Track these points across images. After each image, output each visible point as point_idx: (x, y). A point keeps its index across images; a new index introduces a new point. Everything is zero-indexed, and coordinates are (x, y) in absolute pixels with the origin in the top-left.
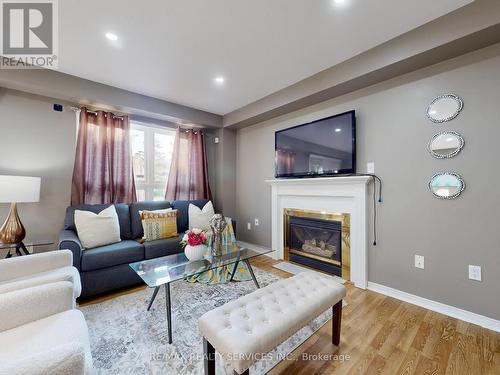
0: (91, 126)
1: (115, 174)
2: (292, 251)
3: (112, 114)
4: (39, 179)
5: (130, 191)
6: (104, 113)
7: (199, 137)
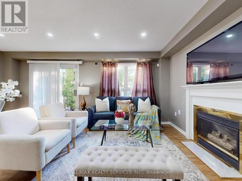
0: (105, 68)
1: (112, 85)
2: (199, 136)
3: (111, 62)
4: (89, 88)
5: (117, 92)
6: (108, 62)
7: (148, 65)
